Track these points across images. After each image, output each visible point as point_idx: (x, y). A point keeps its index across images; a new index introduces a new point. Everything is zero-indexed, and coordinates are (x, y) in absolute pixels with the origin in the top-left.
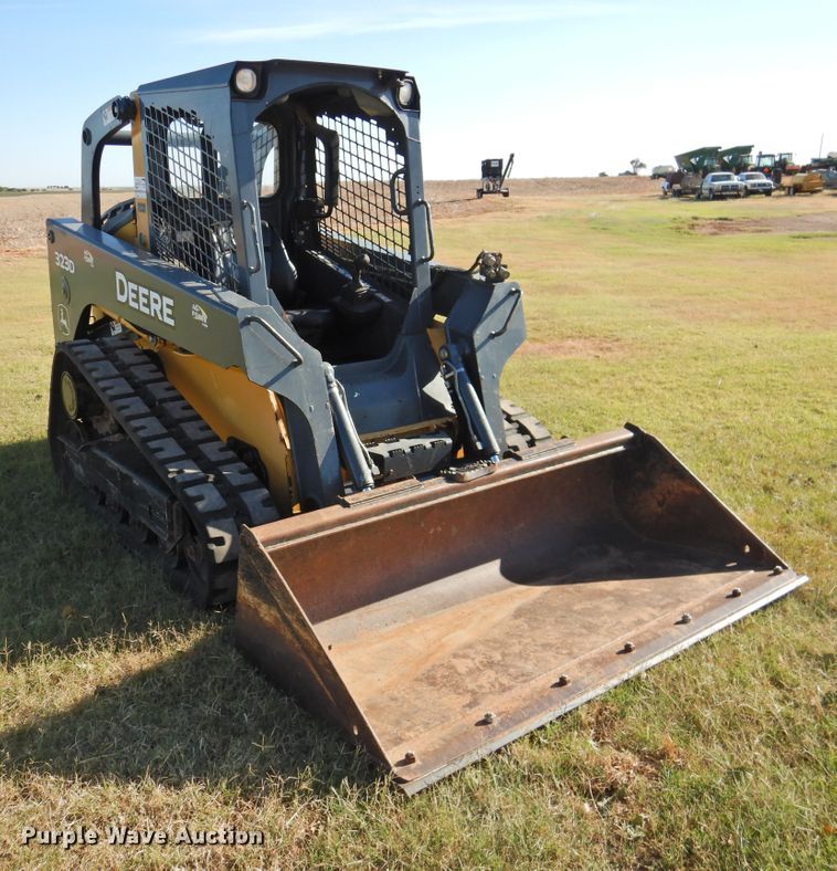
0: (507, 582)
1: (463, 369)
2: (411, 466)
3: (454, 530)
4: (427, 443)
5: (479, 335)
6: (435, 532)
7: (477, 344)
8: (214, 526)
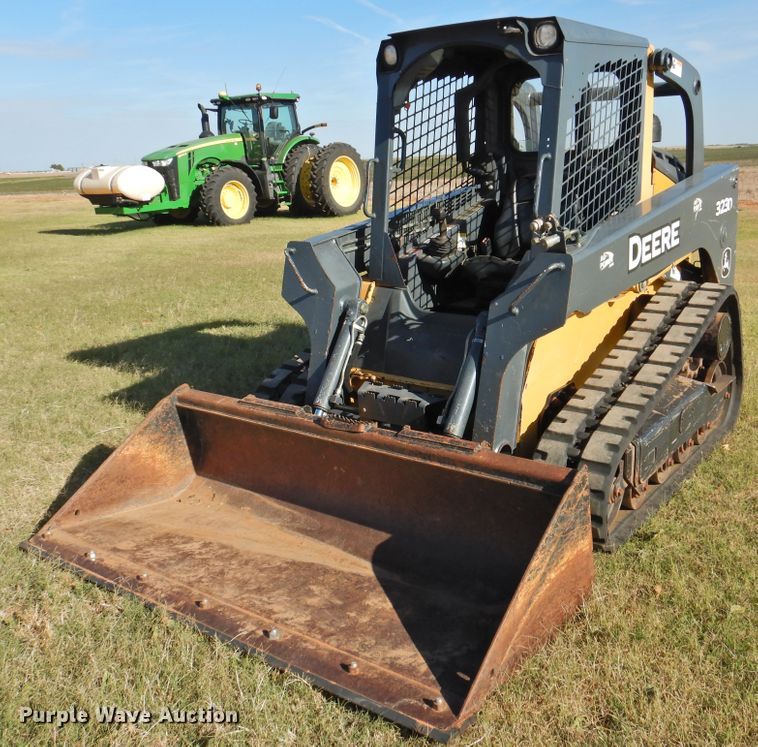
2: (383, 412)
5: (496, 307)
7: (491, 315)
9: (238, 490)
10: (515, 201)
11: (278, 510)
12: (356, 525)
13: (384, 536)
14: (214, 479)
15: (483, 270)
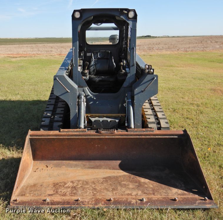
0: (119, 168)
1: (130, 100)
2: (102, 126)
3: (106, 148)
4: (109, 120)
5: (137, 91)
6: (98, 146)
7: (135, 93)
8: (42, 129)
9: (55, 162)
10: (93, 59)
11: (76, 164)
12: (108, 161)
13: (119, 162)
14: (42, 160)
15: (97, 80)
